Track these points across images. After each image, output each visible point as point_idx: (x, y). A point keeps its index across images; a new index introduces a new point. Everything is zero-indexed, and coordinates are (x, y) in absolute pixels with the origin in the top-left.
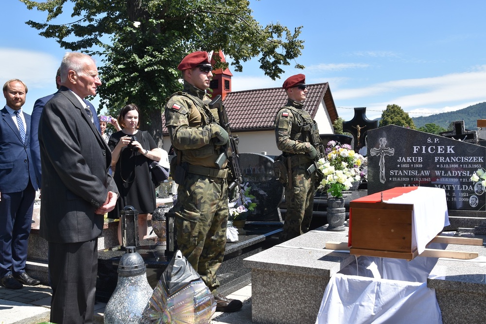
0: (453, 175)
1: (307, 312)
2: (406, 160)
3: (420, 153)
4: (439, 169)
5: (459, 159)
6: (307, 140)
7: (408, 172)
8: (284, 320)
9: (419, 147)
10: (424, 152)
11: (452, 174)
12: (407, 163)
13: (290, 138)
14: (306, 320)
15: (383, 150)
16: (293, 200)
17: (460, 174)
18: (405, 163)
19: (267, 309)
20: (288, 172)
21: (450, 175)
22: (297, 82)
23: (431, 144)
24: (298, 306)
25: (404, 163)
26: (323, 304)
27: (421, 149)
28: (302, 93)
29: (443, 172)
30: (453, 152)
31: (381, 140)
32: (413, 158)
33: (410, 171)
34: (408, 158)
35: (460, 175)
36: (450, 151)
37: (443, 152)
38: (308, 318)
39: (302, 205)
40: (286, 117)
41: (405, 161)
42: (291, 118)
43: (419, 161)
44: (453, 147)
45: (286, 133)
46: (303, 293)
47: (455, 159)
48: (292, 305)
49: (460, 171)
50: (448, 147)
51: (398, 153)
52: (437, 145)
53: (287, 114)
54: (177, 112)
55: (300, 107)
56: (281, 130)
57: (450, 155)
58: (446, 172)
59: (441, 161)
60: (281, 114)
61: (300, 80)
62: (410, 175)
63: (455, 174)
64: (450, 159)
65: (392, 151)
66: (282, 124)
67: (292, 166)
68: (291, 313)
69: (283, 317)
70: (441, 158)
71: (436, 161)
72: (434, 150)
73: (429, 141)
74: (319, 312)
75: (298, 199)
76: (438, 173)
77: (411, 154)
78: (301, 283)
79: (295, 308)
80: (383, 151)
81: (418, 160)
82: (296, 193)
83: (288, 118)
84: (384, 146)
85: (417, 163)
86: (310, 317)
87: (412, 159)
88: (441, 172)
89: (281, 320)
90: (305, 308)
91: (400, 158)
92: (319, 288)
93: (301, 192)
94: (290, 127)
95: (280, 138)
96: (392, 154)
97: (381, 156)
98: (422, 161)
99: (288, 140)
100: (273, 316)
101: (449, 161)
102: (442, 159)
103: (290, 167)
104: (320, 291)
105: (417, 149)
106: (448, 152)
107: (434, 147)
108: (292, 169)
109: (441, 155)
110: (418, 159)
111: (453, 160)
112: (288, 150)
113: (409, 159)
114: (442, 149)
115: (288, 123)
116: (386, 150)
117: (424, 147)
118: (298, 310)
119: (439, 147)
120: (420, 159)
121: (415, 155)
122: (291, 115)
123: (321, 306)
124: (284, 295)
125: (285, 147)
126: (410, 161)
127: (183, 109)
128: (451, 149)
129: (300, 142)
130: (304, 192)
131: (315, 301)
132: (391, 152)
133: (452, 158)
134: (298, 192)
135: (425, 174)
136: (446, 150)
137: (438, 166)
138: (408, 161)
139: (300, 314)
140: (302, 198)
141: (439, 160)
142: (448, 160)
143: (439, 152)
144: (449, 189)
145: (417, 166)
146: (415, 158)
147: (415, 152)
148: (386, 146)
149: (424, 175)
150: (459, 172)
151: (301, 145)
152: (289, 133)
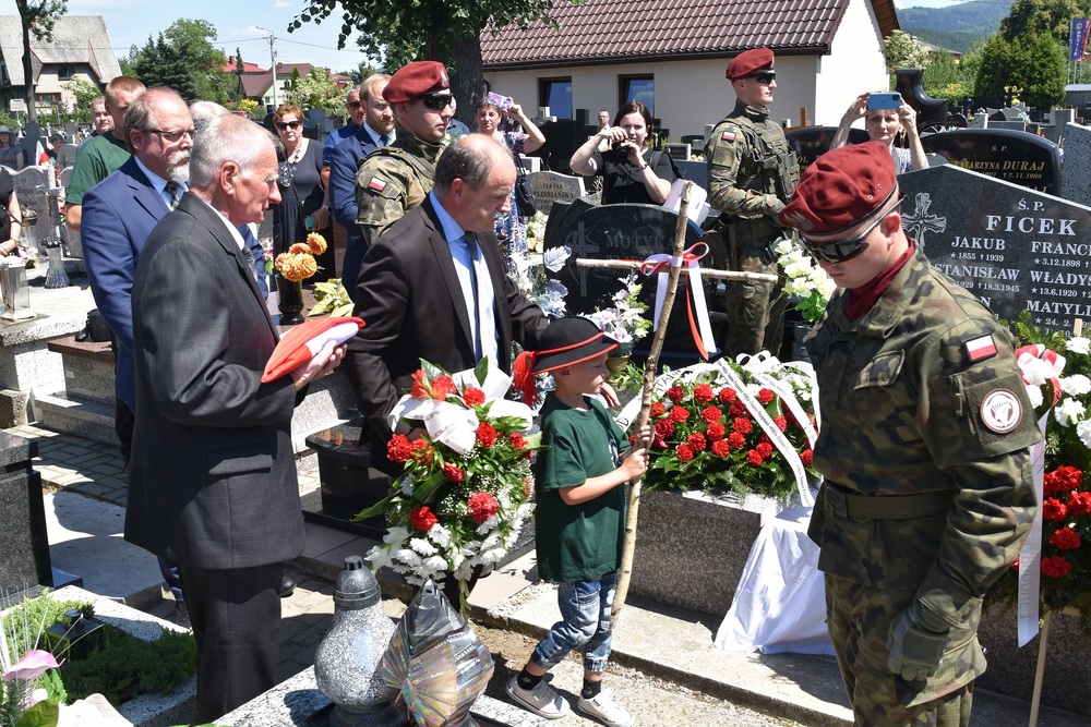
0: (1069, 282)
1: (718, 584)
2: (970, 243)
3: (1000, 232)
4: (1040, 268)
5: (1083, 250)
6: (772, 189)
7: (973, 270)
8: (675, 593)
9: (999, 218)
10: (1009, 229)
11: (1066, 281)
12: (970, 250)
13: (735, 186)
14: (715, 597)
15: (921, 218)
16: (741, 311)
17: (1082, 280)
18: (967, 250)
19: (644, 570)
20: (729, 254)
21: (1062, 282)
22: (754, 67)
23: (1025, 213)
24: (703, 571)
25: (964, 250)
26: (746, 574)
27: (1003, 223)
28: (765, 89)
29: (1047, 274)
30: (1071, 233)
31: (919, 198)
32: (986, 240)
33: (976, 268)
34: (974, 239)
35: (1082, 284)
36: (1066, 231)
37: (1051, 232)
38: (719, 594)
39: (759, 320)
40: (731, 141)
41: (967, 246)
42: (741, 143)
43: (997, 248)
44: (1072, 222)
45: (727, 174)
46: (710, 549)
47: (1075, 250)
48: (690, 569)
49: (1084, 274)
50: (1063, 222)
51: (955, 229)
52: (1038, 215)
53: (733, 135)
54: (378, 195)
55: (760, 119)
56: (717, 169)
57: (1065, 240)
58: (1053, 275)
59: (1044, 251)
60: (721, 135)
61: (762, 63)
62: (976, 275)
63: (1072, 281)
64: (1064, 249)
65: (941, 223)
66: (722, 156)
67: (737, 242)
68: (689, 583)
69: (675, 588)
70: (1045, 244)
71: (1034, 250)
72: (1031, 225)
73: (1022, 205)
74: (739, 588)
75: (750, 308)
76: (1035, 276)
77: (981, 232)
78: (708, 529)
79: (696, 575)
80: (921, 222)
81: (995, 246)
82: (747, 297)
83: (735, 144)
84: (925, 210)
85: (993, 252)
86: (723, 593)
87: (982, 243)
88: (1044, 275)
89: (671, 593)
90: (715, 575)
91: (958, 238)
92: (741, 543)
93: (758, 296)
94: (737, 162)
95: (714, 184)
96: (940, 228)
97: (918, 232)
98: (1003, 247)
99: (731, 189)
100: (654, 584)
101: (1061, 252)
102: (1047, 247)
103: (733, 243)
104: (743, 548)
105: (995, 223)
106: (1062, 232)
107: (1032, 220)
108: (738, 249)
109: (1044, 238)
110: (995, 242)
111: (1070, 251)
112: (729, 209)
113: (976, 243)
114: (1048, 226)
115: (733, 154)
116: (928, 219)
117: (1010, 219)
118: (702, 578)
119: (1043, 221)
120: (1000, 244)
121: (991, 235)
122: (741, 137)
123: (742, 579)
124: (676, 549)
125: (723, 203)
126: (979, 247)
127: (391, 187)
128: (1069, 227)
129: (755, 194)
130: (763, 295)
131: (734, 566)
132: (940, 225)
133: (1069, 245)
134: (752, 295)
135: (1007, 276)
136: (1057, 227)
137: (1037, 261)
138: (974, 246)
139: (706, 586)
140: (759, 306)
141: (1041, 248)
142: (1061, 249)
143: (1042, 231)
144: (1057, 311)
145: (993, 257)
146: (989, 241)
147: (990, 228)
148: (929, 211)
149: (1005, 278)
150: (1080, 276)
151: (757, 200)
152: (733, 175)
